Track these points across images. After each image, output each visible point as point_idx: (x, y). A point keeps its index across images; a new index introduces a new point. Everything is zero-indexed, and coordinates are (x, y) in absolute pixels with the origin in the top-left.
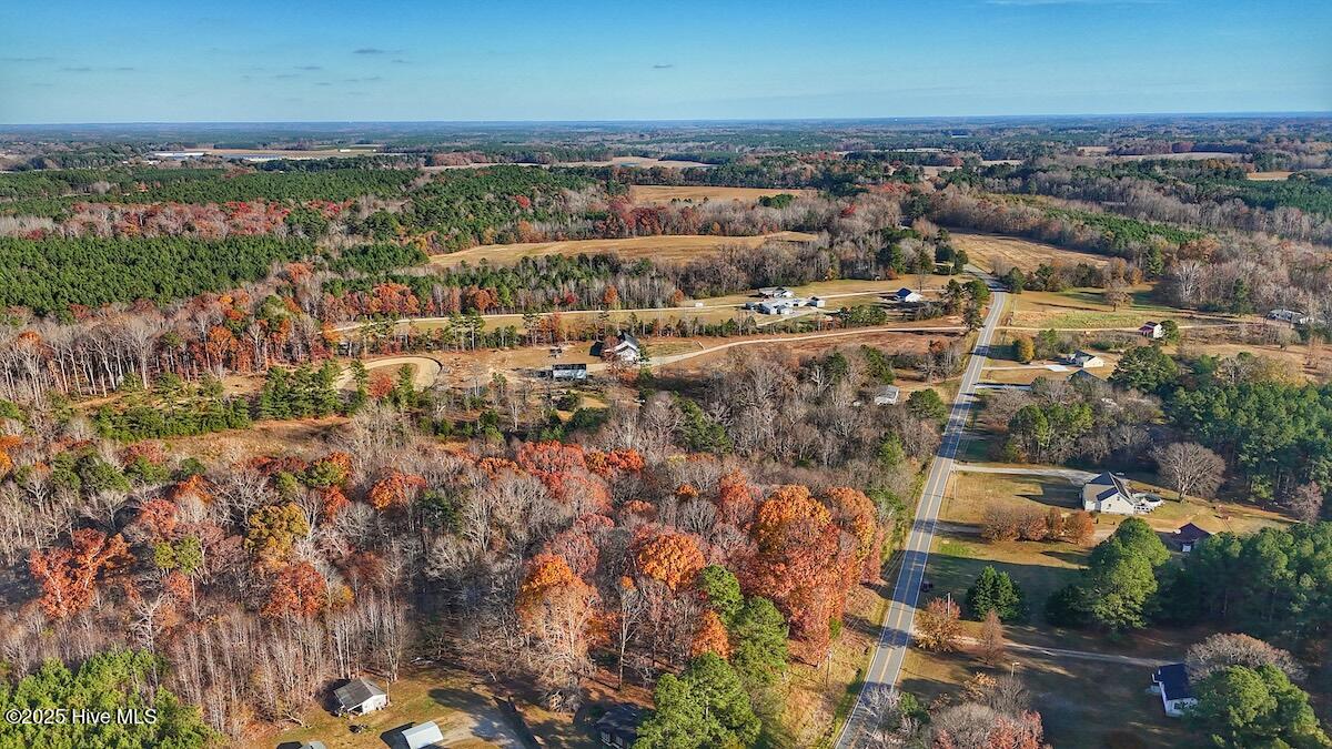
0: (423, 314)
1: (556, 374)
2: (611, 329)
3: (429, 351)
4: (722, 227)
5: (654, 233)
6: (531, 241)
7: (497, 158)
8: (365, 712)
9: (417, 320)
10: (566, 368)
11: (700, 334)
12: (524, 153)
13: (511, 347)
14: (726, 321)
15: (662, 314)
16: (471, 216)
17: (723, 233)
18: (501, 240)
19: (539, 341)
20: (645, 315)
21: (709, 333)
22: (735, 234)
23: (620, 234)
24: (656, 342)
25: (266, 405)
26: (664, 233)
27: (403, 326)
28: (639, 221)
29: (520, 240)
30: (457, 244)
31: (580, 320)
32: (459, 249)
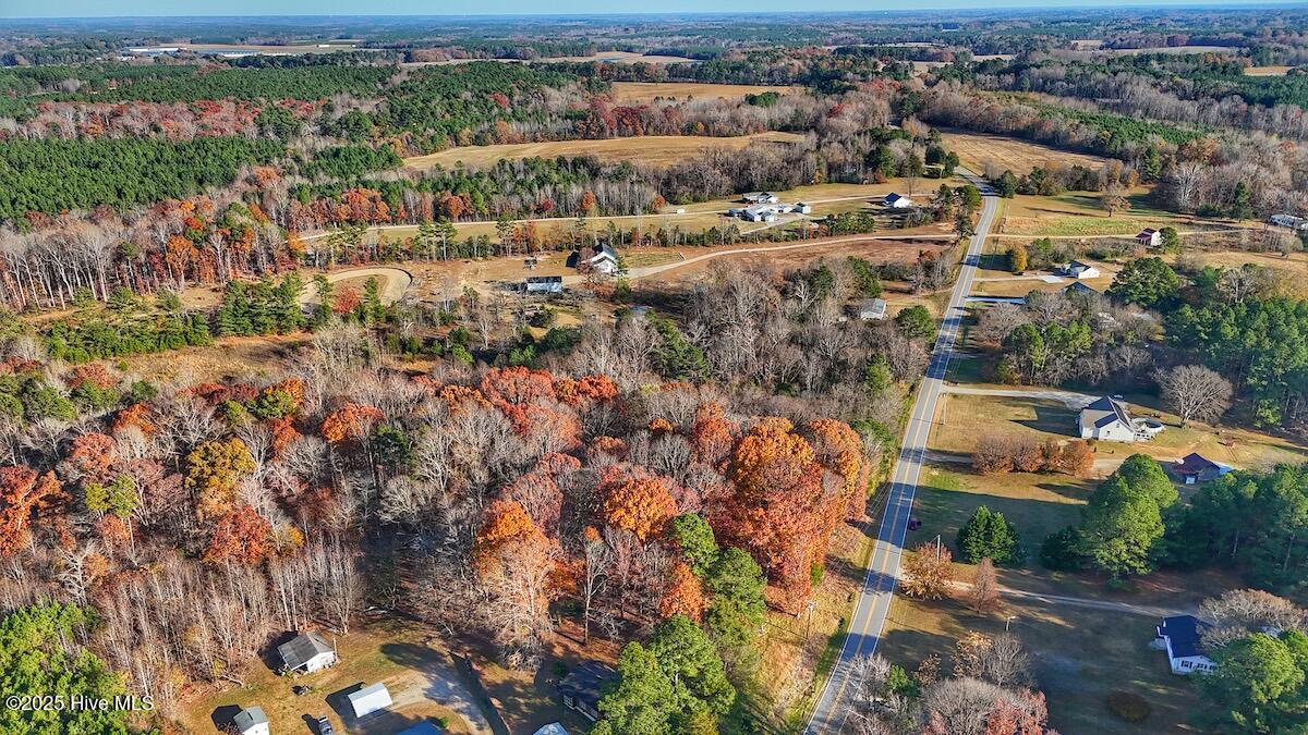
0: (395, 221)
1: (530, 287)
2: (588, 238)
3: (400, 261)
4: (707, 128)
5: (636, 133)
6: (509, 143)
7: (478, 54)
8: (310, 669)
9: (386, 228)
10: (539, 280)
11: (681, 243)
12: (504, 48)
13: (484, 257)
14: (708, 230)
15: (640, 222)
16: (447, 116)
17: (707, 133)
18: (478, 141)
19: (514, 251)
20: (624, 223)
21: (690, 242)
22: (720, 134)
23: (600, 135)
24: (636, 252)
25: (226, 320)
26: (646, 134)
27: (371, 235)
28: (620, 121)
29: (498, 141)
30: (433, 146)
31: (556, 228)
32: (435, 151)
